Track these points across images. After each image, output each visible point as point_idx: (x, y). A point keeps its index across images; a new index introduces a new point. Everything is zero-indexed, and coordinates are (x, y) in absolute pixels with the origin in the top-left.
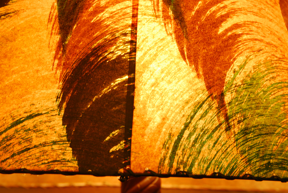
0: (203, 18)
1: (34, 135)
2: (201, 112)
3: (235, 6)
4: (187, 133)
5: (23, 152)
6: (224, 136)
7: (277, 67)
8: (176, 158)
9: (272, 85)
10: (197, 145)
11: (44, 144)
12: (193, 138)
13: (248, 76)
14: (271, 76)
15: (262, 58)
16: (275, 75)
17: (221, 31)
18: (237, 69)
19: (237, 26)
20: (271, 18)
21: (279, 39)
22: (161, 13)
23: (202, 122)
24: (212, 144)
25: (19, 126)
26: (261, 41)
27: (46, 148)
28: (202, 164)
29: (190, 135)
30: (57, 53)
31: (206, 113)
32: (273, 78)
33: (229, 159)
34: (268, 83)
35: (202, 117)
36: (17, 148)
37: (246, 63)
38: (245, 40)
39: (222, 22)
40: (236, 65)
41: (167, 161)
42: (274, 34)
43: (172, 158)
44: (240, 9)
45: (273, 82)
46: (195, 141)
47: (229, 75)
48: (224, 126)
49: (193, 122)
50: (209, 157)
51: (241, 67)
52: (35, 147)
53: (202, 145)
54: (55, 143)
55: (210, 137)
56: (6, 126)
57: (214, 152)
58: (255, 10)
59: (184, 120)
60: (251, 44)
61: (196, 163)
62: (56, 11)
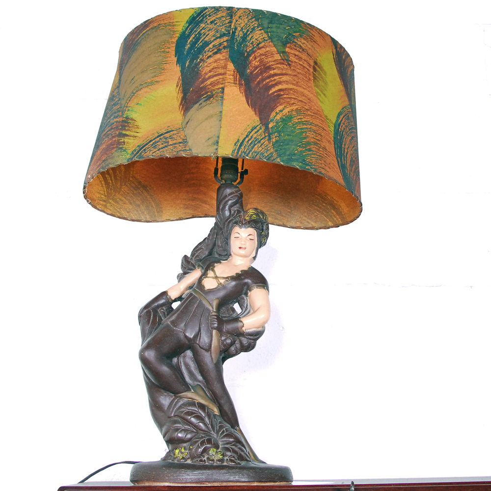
0: (261, 85)
1: (170, 140)
2: (256, 130)
3: (281, 80)
4: (247, 139)
5: (164, 147)
6: (267, 142)
7: (304, 114)
8: (241, 150)
9: (299, 122)
10: (252, 145)
11: (175, 144)
12: (250, 142)
13: (284, 116)
14: (299, 117)
15: (295, 107)
16: (302, 117)
17: (271, 92)
18: (278, 112)
19: (280, 90)
20: (305, 87)
21: (308, 99)
22: (238, 82)
23: (256, 135)
24: (260, 145)
25: (162, 137)
26: (295, 99)
27: (176, 145)
28: (254, 153)
29: (249, 140)
30: (181, 102)
31: (258, 131)
32: (300, 118)
33: (269, 153)
34: (297, 121)
35: (256, 133)
36: (161, 146)
37: (284, 109)
38: (285, 97)
39: (272, 87)
40: (278, 110)
41: (236, 151)
42: (305, 96)
43: (239, 150)
44: (284, 82)
45: (300, 120)
46: (251, 143)
47: (273, 114)
48: (267, 138)
49: (251, 135)
50: (258, 151)
51: (281, 111)
52: (171, 145)
53: (255, 145)
54: (180, 143)
55: (259, 142)
56: (154, 137)
57: (260, 149)
58: (295, 82)
59: (246, 134)
60: (289, 100)
61: (251, 153)
62: (181, 81)
